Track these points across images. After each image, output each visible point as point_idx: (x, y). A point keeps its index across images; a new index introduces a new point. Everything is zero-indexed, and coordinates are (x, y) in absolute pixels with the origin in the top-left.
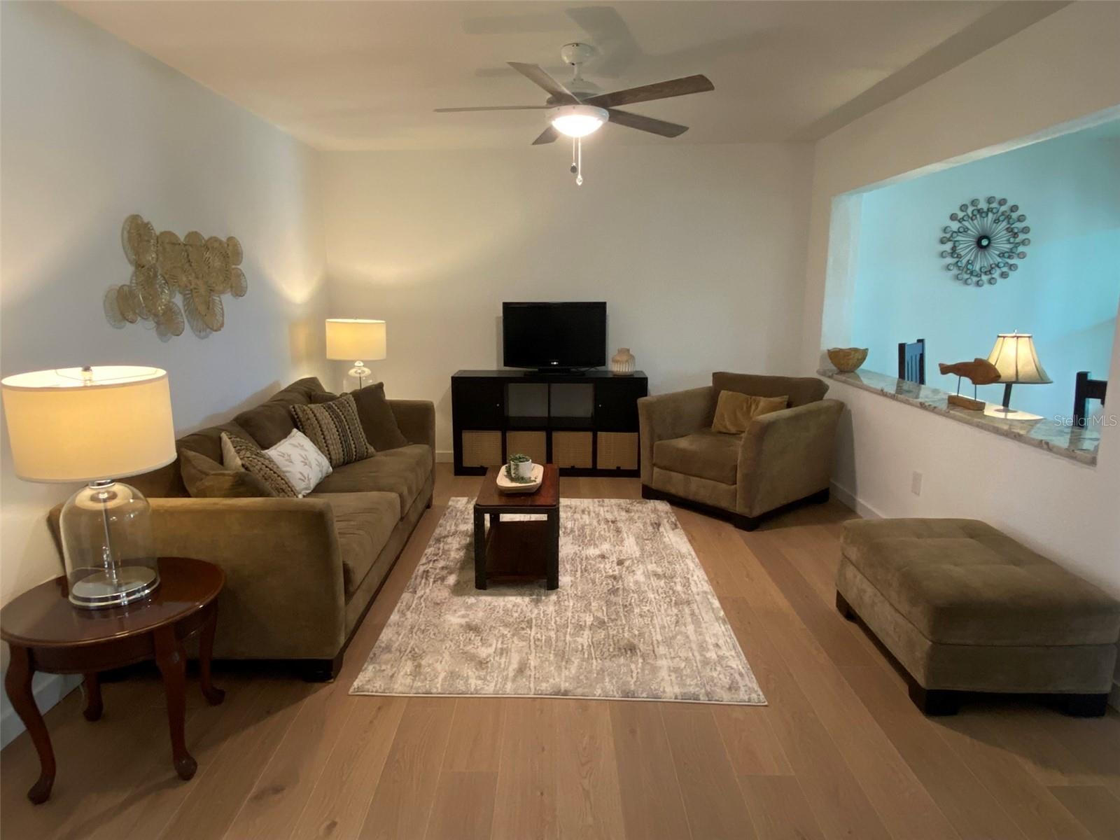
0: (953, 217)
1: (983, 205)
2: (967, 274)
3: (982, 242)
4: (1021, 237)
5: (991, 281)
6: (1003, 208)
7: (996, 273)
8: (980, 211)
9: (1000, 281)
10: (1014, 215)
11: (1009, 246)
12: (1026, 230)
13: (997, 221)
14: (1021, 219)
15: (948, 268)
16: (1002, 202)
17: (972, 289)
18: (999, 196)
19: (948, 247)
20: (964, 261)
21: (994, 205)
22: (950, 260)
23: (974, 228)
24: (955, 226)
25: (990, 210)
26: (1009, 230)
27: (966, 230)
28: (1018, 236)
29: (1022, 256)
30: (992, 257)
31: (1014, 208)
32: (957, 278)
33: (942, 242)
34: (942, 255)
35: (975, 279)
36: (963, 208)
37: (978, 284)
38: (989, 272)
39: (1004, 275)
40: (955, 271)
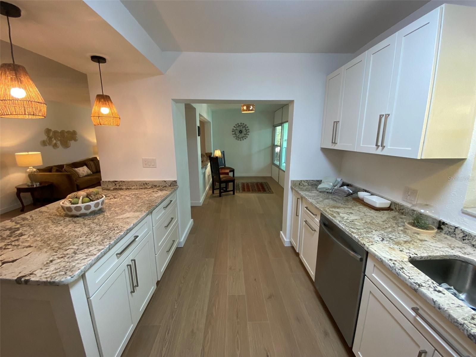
0: (234, 127)
1: (240, 124)
2: (238, 138)
3: (241, 132)
4: (248, 131)
5: (243, 140)
6: (244, 125)
7: (244, 138)
8: (239, 126)
9: (244, 139)
10: (246, 127)
11: (246, 133)
12: (249, 130)
13: (243, 128)
14: (247, 127)
15: (234, 137)
16: (243, 124)
17: (239, 141)
18: (242, 123)
19: (234, 133)
20: (237, 135)
21: (242, 124)
22: (234, 135)
23: (239, 129)
24: (235, 129)
25: (241, 125)
26: (245, 129)
27: (237, 129)
28: (247, 131)
29: (248, 135)
30: (243, 135)
31: (246, 125)
32: (236, 139)
33: (233, 132)
34: (233, 134)
35: (240, 139)
36: (236, 125)
37: (241, 140)
38: (242, 138)
39: (245, 139)
40: (236, 138)
